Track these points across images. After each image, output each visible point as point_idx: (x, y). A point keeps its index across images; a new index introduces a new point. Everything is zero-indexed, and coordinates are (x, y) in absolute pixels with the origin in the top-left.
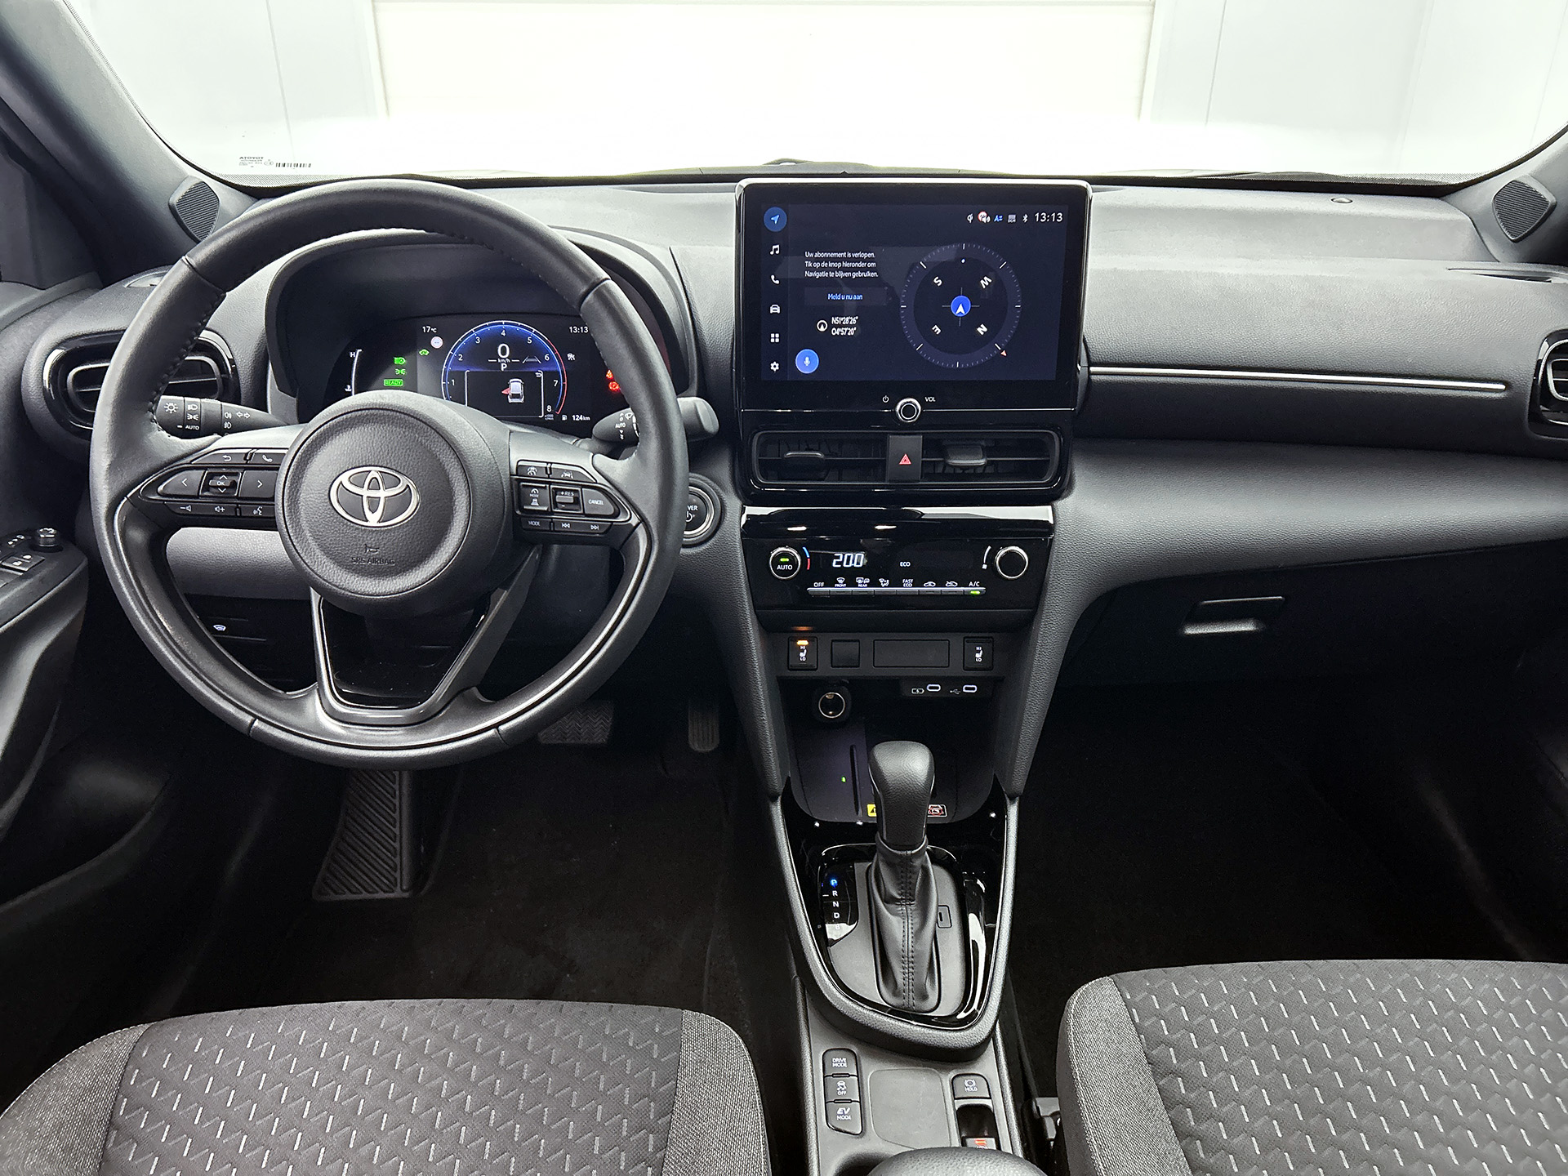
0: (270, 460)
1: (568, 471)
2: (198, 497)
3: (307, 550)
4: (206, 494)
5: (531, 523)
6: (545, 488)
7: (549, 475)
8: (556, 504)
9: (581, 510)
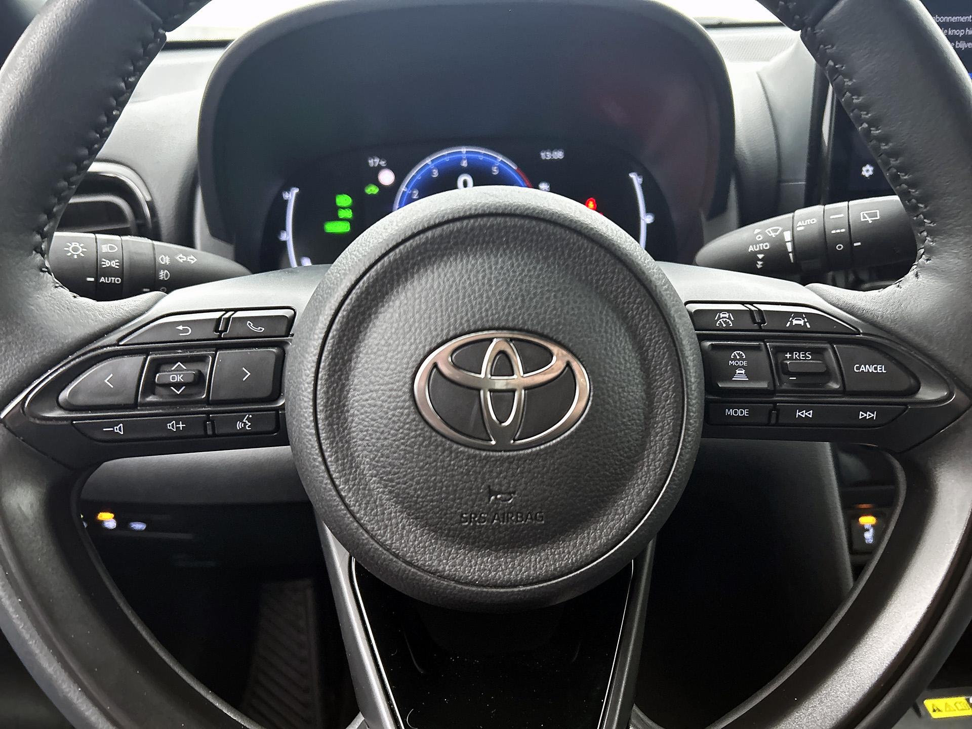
0: (261, 330)
1: (798, 315)
2: (135, 405)
3: (367, 503)
4: (151, 399)
5: (731, 412)
6: (757, 348)
7: (759, 324)
8: (784, 377)
9: (837, 384)
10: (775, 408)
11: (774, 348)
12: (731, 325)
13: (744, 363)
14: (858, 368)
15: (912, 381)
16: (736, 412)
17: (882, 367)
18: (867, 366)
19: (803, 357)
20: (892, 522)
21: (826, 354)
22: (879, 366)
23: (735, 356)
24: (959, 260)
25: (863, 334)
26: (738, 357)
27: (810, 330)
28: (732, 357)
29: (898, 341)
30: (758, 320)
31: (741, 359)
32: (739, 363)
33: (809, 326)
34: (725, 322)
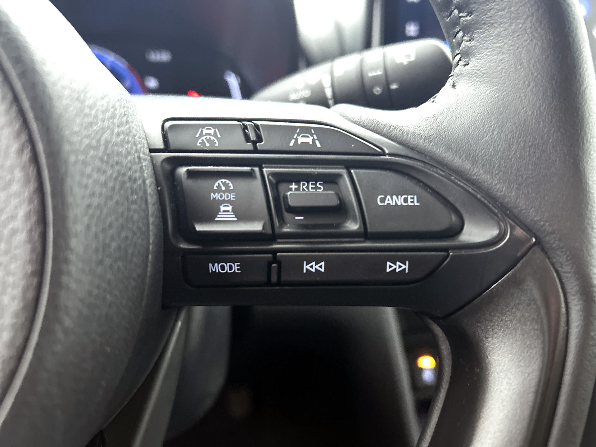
1: (305, 130)
5: (216, 268)
6: (250, 175)
7: (254, 143)
8: (287, 216)
9: (356, 223)
10: (275, 260)
11: (274, 174)
12: (217, 145)
13: (232, 197)
14: (383, 200)
15: (454, 218)
16: (223, 268)
17: (413, 198)
18: (394, 197)
19: (312, 188)
20: (435, 411)
21: (341, 182)
22: (409, 197)
23: (219, 186)
24: (504, 56)
25: (390, 155)
26: (223, 188)
27: (320, 150)
28: (215, 188)
29: (433, 164)
30: (253, 137)
31: (228, 190)
32: (225, 197)
33: (319, 145)
34: (209, 140)
